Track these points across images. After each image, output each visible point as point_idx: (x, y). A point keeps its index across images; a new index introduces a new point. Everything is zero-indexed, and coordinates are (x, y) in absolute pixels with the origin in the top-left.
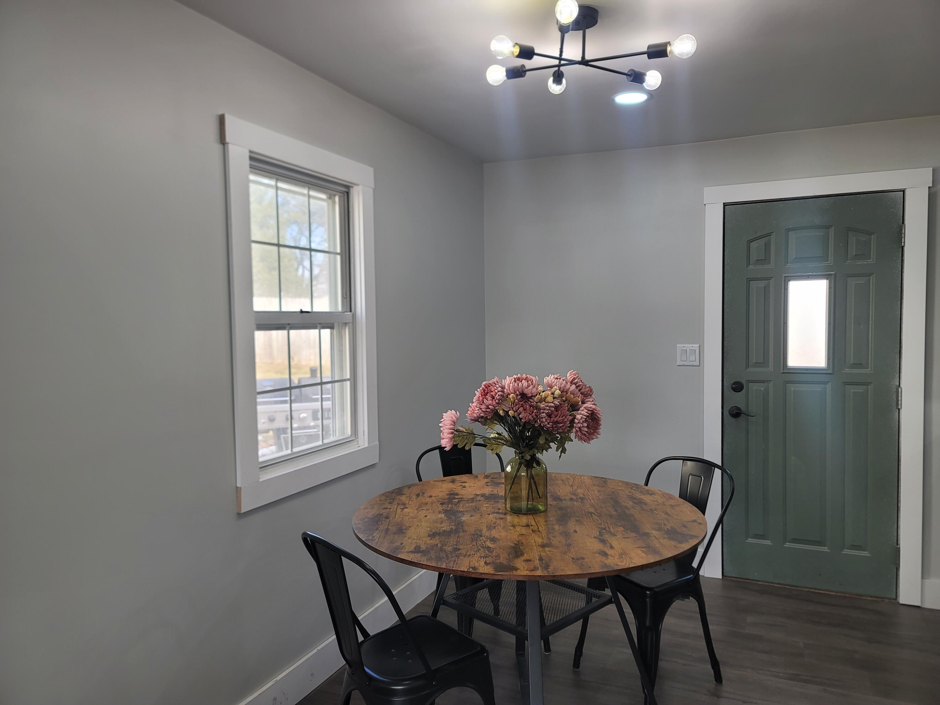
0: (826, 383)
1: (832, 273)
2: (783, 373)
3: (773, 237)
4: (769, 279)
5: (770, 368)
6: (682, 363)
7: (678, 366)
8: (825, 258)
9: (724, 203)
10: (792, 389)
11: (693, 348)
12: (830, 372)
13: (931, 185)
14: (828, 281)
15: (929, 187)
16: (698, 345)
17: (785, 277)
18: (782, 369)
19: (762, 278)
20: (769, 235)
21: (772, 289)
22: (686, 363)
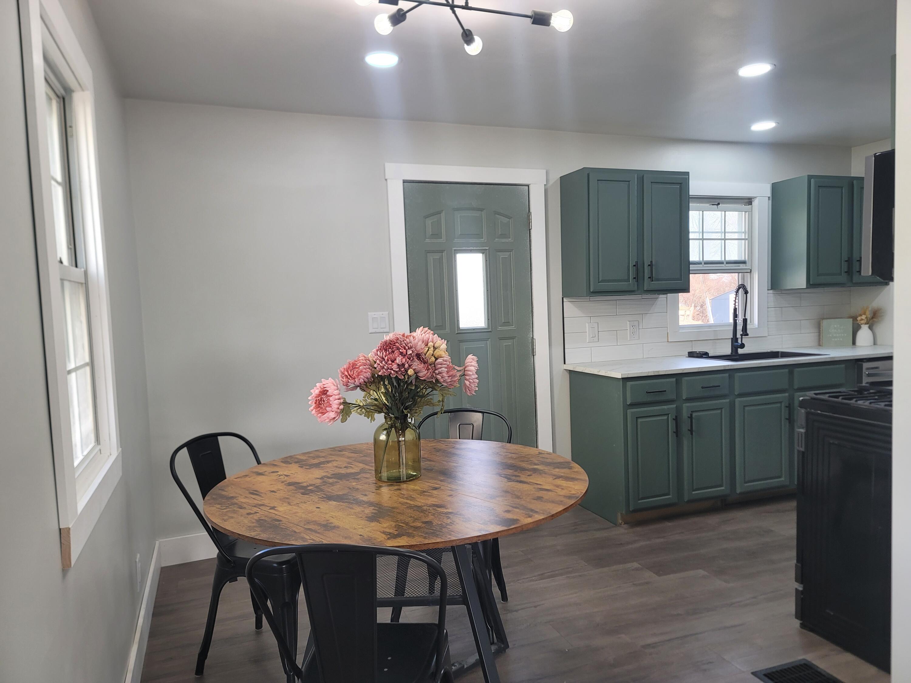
0: (487, 340)
1: (487, 248)
2: (457, 334)
3: (443, 215)
4: (442, 252)
5: (447, 330)
6: (374, 331)
7: (370, 333)
8: (479, 236)
9: (403, 180)
10: (465, 347)
11: (382, 316)
12: (490, 330)
13: (545, 184)
14: (484, 255)
15: (545, 185)
16: (387, 312)
17: (455, 250)
18: (457, 331)
19: (437, 250)
20: (439, 213)
21: (445, 260)
22: (378, 331)
